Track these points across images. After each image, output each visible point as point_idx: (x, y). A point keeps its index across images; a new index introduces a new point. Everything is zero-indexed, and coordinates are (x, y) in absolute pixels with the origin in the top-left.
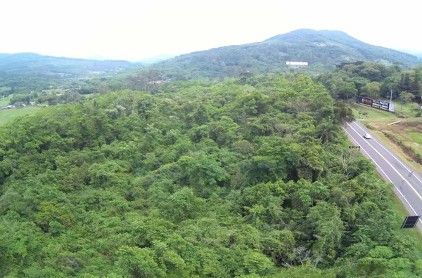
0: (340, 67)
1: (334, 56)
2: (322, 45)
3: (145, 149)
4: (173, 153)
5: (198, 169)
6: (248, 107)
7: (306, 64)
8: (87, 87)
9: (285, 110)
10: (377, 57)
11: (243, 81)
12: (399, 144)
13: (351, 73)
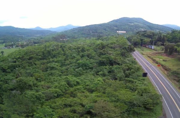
0: (138, 33)
1: (137, 29)
2: (133, 24)
3: (65, 60)
4: (75, 61)
5: (83, 64)
6: (99, 47)
7: (125, 32)
8: (35, 41)
9: (112, 48)
10: (155, 29)
11: (98, 39)
12: (152, 59)
13: (141, 35)
